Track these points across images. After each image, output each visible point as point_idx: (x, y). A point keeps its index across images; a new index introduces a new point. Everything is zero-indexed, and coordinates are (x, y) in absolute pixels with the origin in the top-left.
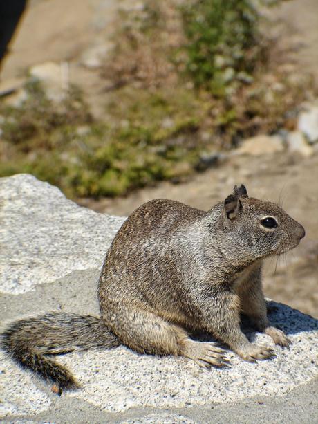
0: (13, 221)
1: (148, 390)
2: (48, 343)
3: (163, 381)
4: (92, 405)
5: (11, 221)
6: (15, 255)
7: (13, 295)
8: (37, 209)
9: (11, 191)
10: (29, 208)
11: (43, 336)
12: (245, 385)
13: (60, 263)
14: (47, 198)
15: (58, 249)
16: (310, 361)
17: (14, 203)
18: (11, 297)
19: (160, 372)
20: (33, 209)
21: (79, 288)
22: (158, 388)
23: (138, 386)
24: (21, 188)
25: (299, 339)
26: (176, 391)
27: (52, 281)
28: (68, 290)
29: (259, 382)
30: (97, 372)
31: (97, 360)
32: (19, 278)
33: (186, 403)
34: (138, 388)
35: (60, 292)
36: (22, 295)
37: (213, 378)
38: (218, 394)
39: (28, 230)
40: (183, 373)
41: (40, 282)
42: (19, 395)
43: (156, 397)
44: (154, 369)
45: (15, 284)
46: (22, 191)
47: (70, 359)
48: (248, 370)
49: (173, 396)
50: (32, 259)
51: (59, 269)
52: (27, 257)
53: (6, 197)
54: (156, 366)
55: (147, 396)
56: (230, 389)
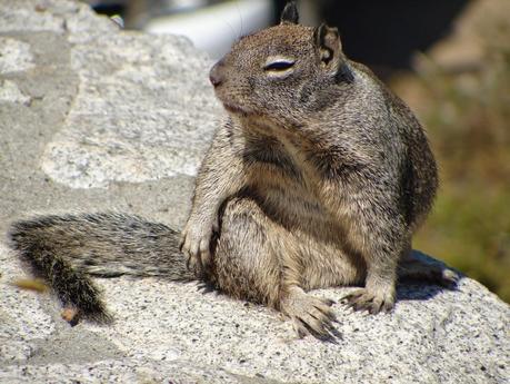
0: (123, 92)
1: (207, 346)
2: (86, 254)
3: (236, 339)
4: (115, 347)
5: (118, 92)
6: (97, 134)
7: (69, 188)
8: (170, 84)
9: (142, 51)
10: (158, 80)
11: (82, 245)
12: (359, 373)
13: (161, 158)
14: (194, 73)
15: (168, 140)
16: (479, 366)
17: (139, 70)
18: (66, 189)
19: (237, 326)
20: (164, 83)
21: (176, 200)
22: (225, 347)
23: (196, 337)
24: (161, 52)
25: (476, 334)
26: (249, 356)
27: (139, 181)
28: (159, 198)
29: (383, 372)
30: (144, 308)
31: (151, 293)
32: (87, 165)
33: (257, 375)
34: (194, 340)
35: (144, 199)
36: (84, 190)
37: (313, 350)
38: (312, 374)
39: (138, 108)
40: (271, 335)
41: (119, 179)
42: (8, 310)
43: (216, 357)
44: (229, 321)
45: (79, 172)
46: (160, 56)
47: (113, 285)
48: (373, 352)
49: (243, 361)
50: (120, 143)
51: (156, 166)
52: (113, 140)
53: (130, 60)
54: (235, 317)
55: (203, 353)
56: (335, 372)
